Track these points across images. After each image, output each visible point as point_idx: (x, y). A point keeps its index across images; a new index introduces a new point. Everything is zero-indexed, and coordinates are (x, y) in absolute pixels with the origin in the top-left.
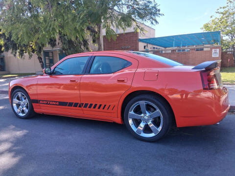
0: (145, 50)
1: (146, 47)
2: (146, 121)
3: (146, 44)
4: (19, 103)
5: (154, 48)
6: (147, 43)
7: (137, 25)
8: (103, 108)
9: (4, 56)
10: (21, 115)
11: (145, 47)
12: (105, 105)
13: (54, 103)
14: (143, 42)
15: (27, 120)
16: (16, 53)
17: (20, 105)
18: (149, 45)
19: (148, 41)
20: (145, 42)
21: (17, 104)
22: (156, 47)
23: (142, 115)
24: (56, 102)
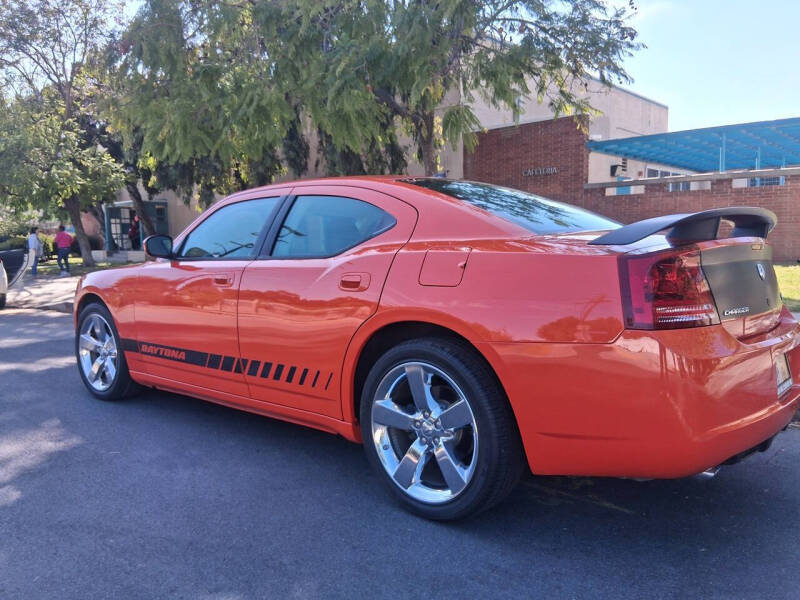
0: (615, 180)
1: (619, 171)
2: (431, 440)
3: (618, 161)
4: (97, 347)
5: (653, 173)
6: (626, 156)
7: (562, 92)
8: (301, 382)
9: (166, 204)
10: (99, 386)
11: (613, 169)
12: (306, 371)
13: (174, 354)
14: (607, 151)
15: (111, 405)
16: (190, 194)
17: (98, 355)
18: (630, 163)
19: (624, 148)
20: (617, 153)
21: (91, 352)
22: (660, 168)
23: (419, 416)
24: (180, 350)
